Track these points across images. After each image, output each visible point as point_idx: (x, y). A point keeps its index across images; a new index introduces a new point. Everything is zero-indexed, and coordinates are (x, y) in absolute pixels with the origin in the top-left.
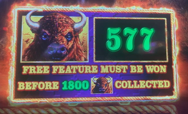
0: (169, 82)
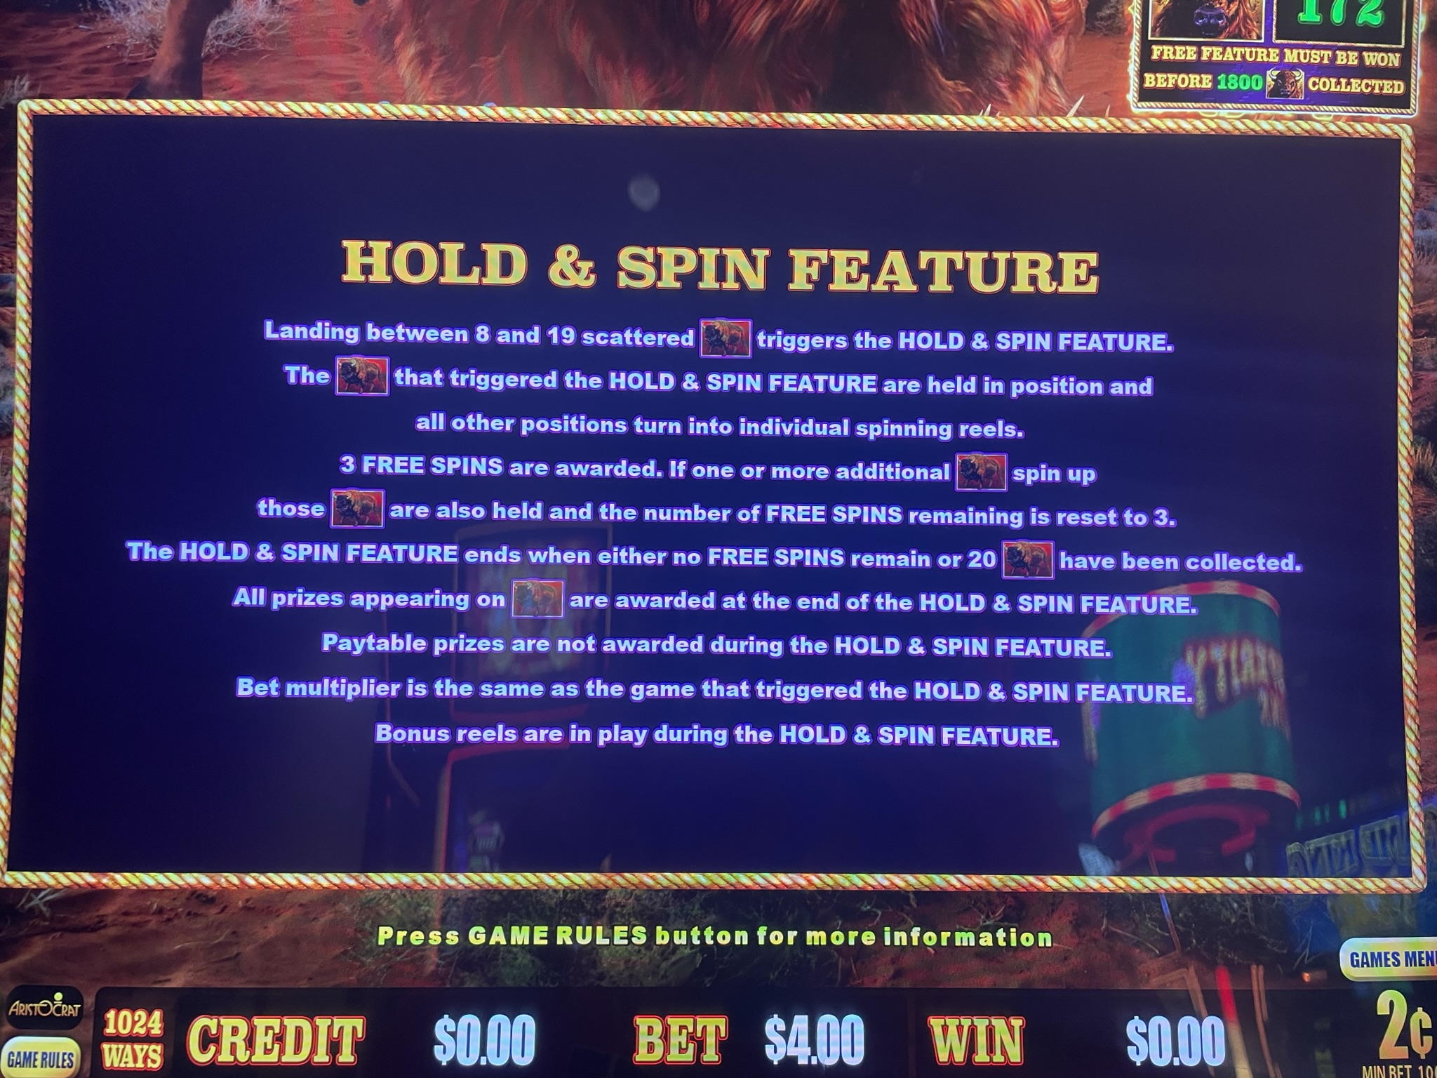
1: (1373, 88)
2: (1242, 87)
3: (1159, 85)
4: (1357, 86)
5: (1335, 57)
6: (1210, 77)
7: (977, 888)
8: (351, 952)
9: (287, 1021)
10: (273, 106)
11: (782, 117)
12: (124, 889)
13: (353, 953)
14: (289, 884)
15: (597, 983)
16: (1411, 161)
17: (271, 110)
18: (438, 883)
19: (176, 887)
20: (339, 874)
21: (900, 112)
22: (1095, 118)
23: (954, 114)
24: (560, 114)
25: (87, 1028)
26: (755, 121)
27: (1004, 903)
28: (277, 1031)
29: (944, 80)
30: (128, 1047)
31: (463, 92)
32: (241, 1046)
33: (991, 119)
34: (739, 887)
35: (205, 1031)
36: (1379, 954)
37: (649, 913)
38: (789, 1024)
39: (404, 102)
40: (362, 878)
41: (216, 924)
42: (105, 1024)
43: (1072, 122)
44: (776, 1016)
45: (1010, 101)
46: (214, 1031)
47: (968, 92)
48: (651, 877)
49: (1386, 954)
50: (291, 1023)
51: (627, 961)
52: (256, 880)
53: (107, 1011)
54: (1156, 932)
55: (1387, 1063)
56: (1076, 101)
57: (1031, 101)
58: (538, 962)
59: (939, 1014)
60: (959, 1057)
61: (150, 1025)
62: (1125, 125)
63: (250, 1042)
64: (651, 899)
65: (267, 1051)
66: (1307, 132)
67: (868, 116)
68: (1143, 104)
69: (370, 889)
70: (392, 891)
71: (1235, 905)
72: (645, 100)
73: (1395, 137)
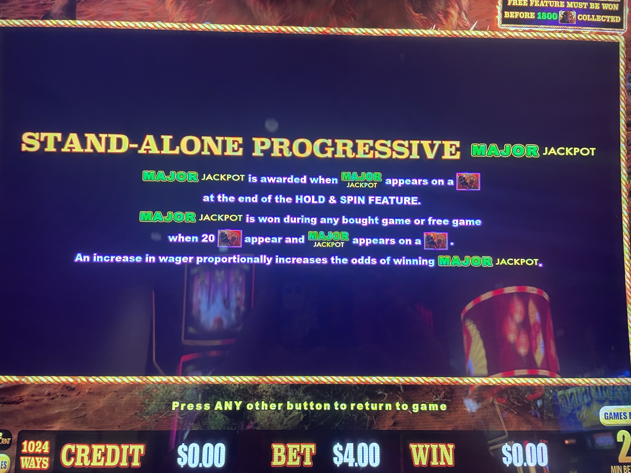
0: (619, 18)
1: (607, 20)
2: (548, 18)
3: (511, 17)
4: (599, 18)
5: (589, 5)
6: (534, 13)
7: (432, 383)
8: (139, 414)
9: (108, 446)
10: (108, 23)
11: (341, 29)
12: (32, 384)
13: (140, 414)
14: (110, 381)
15: (254, 428)
16: (624, 52)
17: (108, 25)
18: (180, 381)
19: (57, 383)
20: (133, 377)
21: (394, 28)
22: (482, 31)
23: (419, 29)
24: (240, 28)
25: (13, 450)
26: (328, 31)
27: (445, 390)
28: (103, 451)
29: (414, 13)
30: (33, 458)
31: (195, 17)
32: (86, 458)
33: (435, 31)
34: (321, 383)
35: (69, 451)
36: (617, 413)
37: (279, 395)
38: (344, 447)
39: (168, 22)
40: (144, 379)
41: (75, 400)
42: (22, 447)
43: (472, 33)
44: (338, 443)
45: (444, 23)
46: (73, 451)
47: (425, 19)
48: (280, 378)
49: (620, 413)
50: (110, 447)
51: (269, 418)
52: (94, 380)
53: (23, 441)
54: (515, 404)
55: (622, 464)
56: (473, 24)
57: (454, 23)
58: (226, 417)
59: (415, 442)
60: (424, 463)
61: (43, 448)
62: (496, 35)
63: (90, 456)
64: (280, 388)
65: (98, 461)
66: (577, 38)
67: (379, 29)
68: (504, 25)
69: (148, 384)
70: (158, 385)
71: (551, 391)
72: (278, 21)
73: (617, 41)
